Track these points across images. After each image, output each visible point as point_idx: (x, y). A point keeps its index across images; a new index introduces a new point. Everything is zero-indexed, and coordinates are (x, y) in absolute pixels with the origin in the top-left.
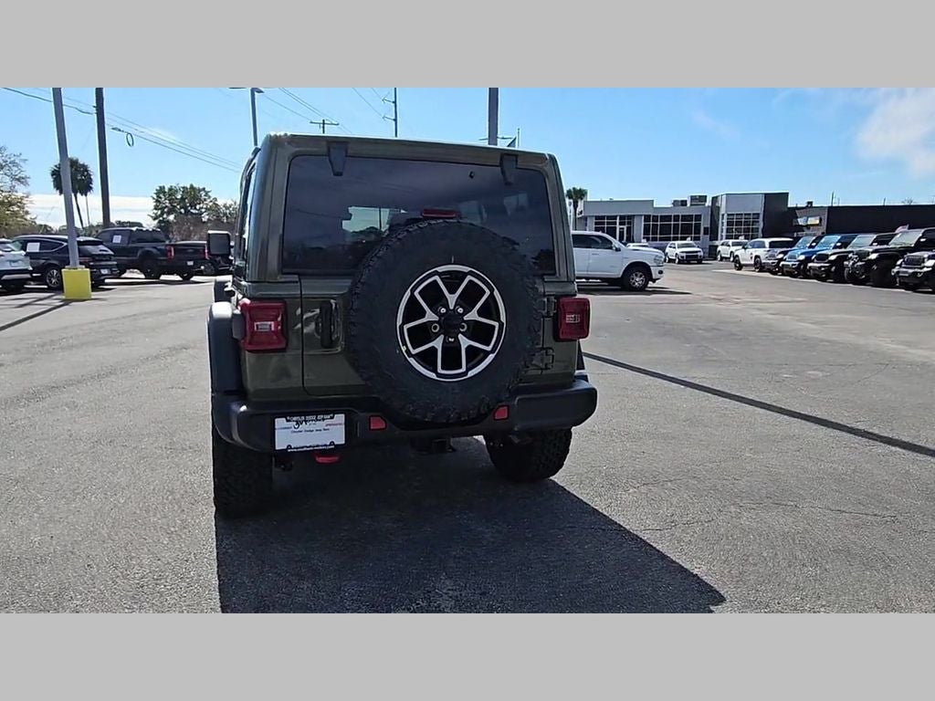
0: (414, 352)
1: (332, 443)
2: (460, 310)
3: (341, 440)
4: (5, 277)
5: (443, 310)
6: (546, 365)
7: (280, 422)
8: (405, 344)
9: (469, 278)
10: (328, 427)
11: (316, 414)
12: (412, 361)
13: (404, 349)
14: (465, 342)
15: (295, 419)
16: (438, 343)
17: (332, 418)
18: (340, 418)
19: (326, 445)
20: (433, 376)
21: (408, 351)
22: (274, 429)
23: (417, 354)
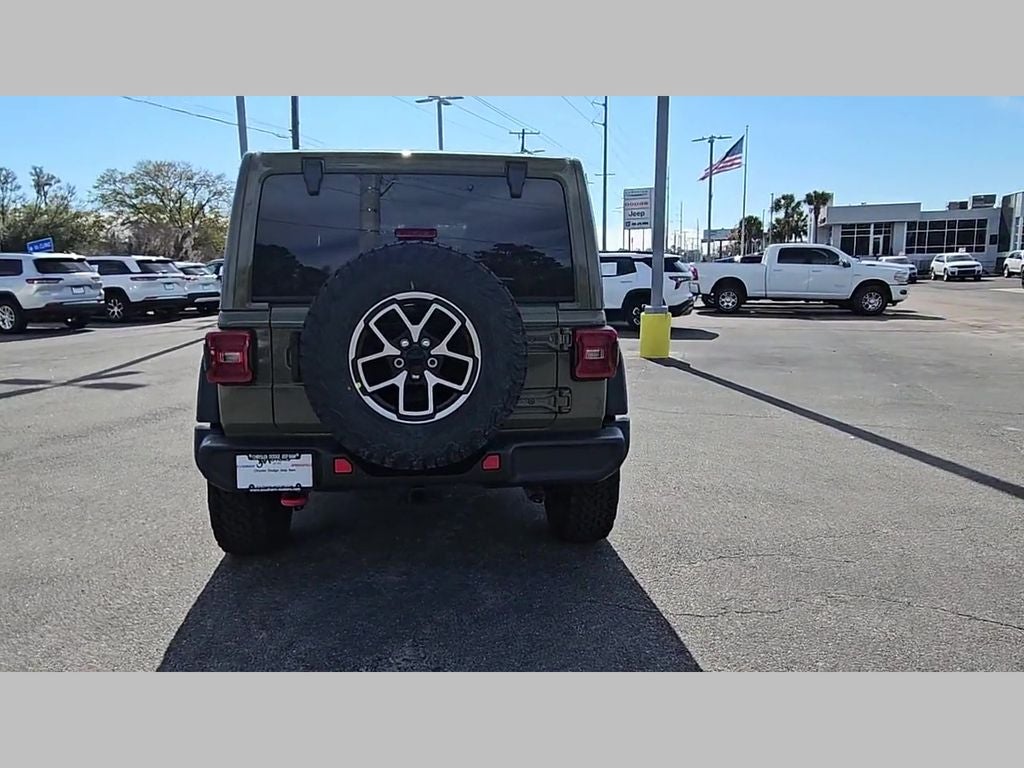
0: (370, 389)
1: (298, 485)
2: (426, 343)
3: (308, 482)
4: (198, 300)
5: (405, 343)
6: (560, 407)
7: (241, 460)
8: (359, 380)
9: (434, 306)
10: (294, 468)
11: (281, 452)
12: (368, 400)
13: (358, 386)
14: (432, 380)
15: (257, 457)
16: (400, 381)
17: (298, 458)
18: (307, 458)
19: (292, 487)
20: (393, 417)
21: (363, 388)
22: (236, 467)
23: (374, 392)
